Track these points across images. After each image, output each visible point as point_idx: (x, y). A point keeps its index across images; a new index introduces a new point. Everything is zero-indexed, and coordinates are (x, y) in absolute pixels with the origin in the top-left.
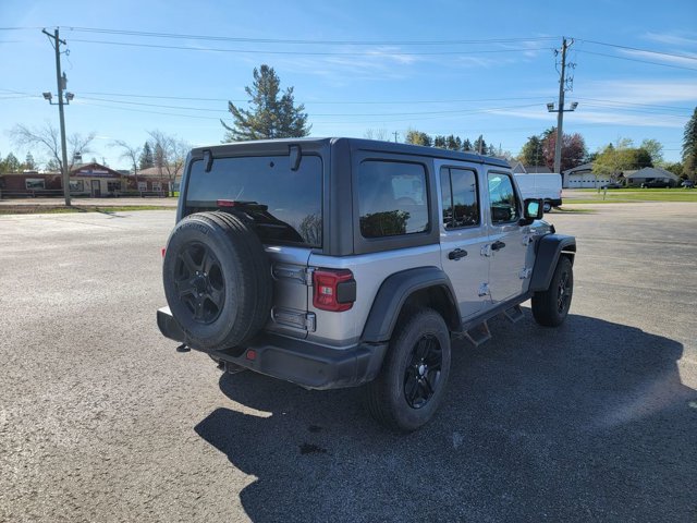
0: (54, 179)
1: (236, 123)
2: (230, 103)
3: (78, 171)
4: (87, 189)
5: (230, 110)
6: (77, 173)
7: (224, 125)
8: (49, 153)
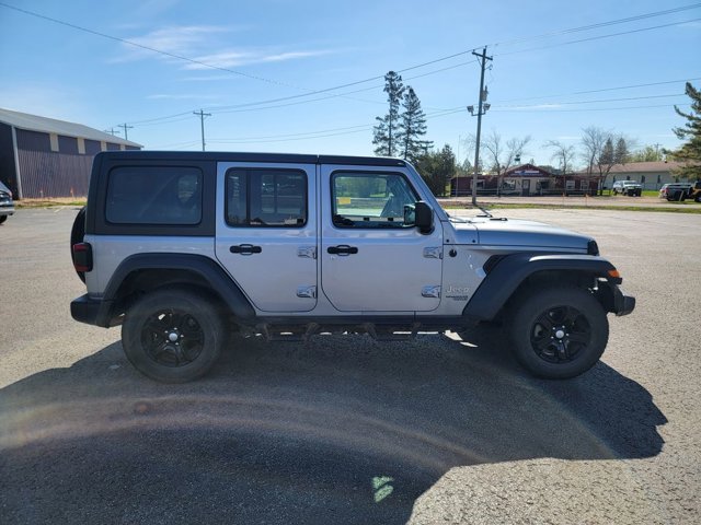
0: (490, 180)
1: (694, 107)
2: (689, 85)
3: (512, 172)
4: (519, 188)
5: (687, 92)
6: (510, 174)
7: (678, 111)
8: (490, 157)
